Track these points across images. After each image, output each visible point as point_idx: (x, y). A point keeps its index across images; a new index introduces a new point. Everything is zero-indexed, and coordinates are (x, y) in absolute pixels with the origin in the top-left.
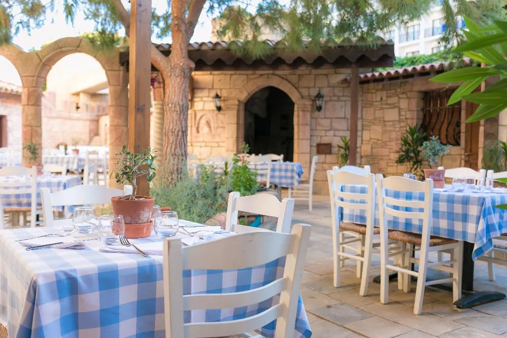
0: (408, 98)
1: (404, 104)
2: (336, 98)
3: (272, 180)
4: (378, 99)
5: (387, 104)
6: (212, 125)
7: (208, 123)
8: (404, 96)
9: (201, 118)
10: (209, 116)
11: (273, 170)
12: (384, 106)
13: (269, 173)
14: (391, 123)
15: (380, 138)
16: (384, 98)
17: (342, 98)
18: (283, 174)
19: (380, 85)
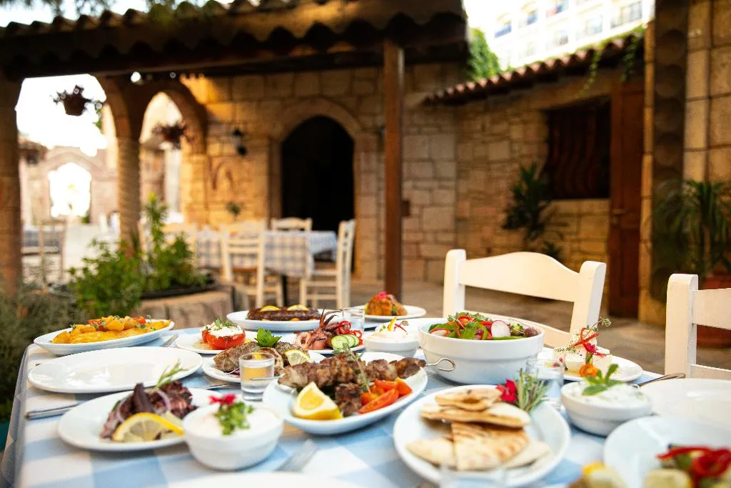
0: (525, 123)
1: (516, 133)
2: (415, 130)
3: (269, 265)
4: (479, 127)
5: (493, 135)
6: (235, 177)
7: (229, 175)
8: (517, 119)
9: (219, 167)
10: (231, 164)
11: (270, 246)
12: (488, 139)
13: (261, 251)
14: (499, 165)
15: (482, 189)
16: (488, 125)
17: (425, 129)
18: (288, 253)
19: (480, 105)
